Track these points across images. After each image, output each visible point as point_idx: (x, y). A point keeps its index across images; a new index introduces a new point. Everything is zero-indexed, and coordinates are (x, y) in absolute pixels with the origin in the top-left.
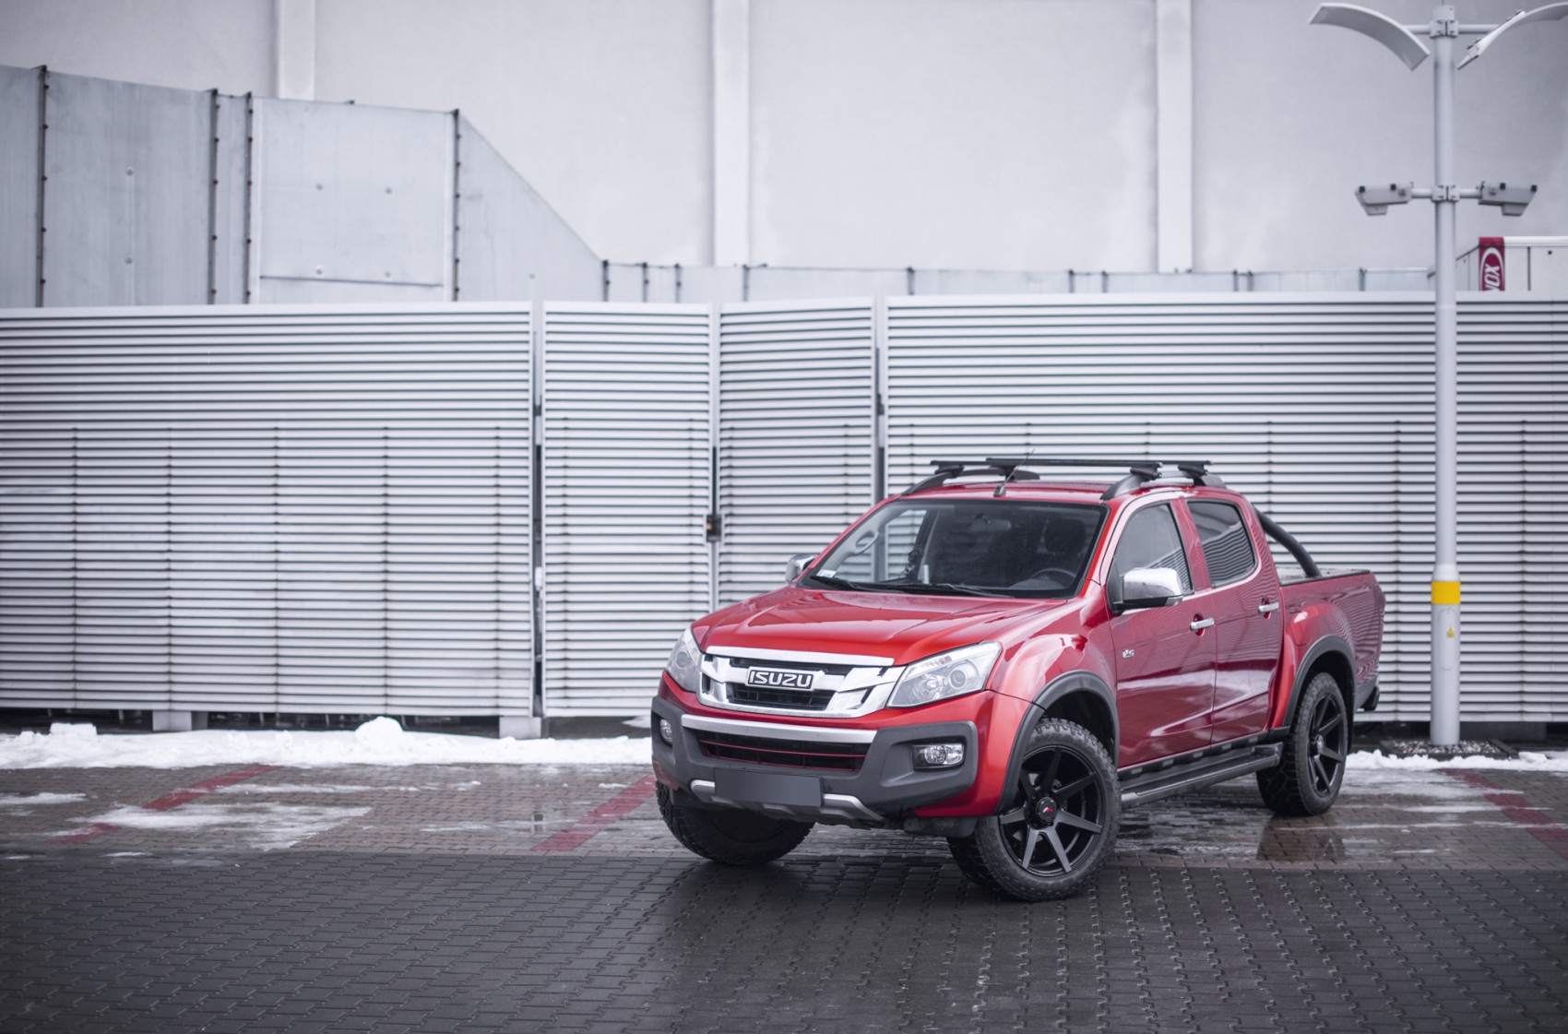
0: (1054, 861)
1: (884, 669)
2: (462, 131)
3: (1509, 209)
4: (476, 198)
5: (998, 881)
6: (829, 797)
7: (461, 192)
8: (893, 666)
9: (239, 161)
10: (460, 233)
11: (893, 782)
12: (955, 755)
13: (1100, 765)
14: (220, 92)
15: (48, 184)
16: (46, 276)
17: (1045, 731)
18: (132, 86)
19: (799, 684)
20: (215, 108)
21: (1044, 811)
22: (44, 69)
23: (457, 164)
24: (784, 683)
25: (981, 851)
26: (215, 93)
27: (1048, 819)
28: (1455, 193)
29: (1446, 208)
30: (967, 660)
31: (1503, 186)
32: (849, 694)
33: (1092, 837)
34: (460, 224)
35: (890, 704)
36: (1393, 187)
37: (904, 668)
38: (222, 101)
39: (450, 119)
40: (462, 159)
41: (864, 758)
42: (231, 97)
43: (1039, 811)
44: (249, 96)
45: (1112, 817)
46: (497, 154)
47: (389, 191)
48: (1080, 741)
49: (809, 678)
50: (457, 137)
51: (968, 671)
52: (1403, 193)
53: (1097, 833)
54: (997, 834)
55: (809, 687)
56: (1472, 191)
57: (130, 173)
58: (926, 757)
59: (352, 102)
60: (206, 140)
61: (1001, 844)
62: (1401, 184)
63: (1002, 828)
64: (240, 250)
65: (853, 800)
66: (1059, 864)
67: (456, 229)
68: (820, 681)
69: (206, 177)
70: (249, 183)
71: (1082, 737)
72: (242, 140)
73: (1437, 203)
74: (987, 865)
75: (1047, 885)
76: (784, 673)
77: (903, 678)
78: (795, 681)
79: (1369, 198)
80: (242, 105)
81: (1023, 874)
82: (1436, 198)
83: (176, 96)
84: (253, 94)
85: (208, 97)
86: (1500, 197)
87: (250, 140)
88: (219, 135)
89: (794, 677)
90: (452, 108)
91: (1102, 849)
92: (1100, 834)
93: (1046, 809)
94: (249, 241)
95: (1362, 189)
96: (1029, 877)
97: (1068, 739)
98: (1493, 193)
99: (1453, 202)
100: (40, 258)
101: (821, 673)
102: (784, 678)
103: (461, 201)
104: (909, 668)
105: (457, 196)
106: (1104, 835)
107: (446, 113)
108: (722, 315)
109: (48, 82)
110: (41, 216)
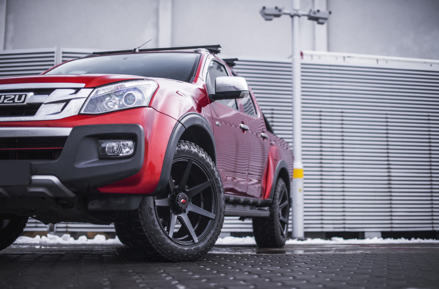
0: (187, 236)
1: (78, 90)
3: (321, 21)
5: (153, 245)
6: (35, 177)
8: (84, 88)
11: (82, 165)
12: (128, 150)
13: (214, 175)
17: (183, 147)
19: (16, 100)
21: (181, 201)
24: (5, 101)
25: (142, 223)
27: (183, 206)
28: (300, 13)
29: (296, 18)
30: (135, 88)
31: (318, 11)
32: (52, 105)
33: (210, 221)
35: (82, 112)
36: (276, 8)
37: (92, 89)
41: (62, 149)
43: (178, 201)
45: (221, 210)
48: (203, 157)
49: (23, 97)
51: (137, 95)
52: (280, 11)
53: (212, 219)
54: (153, 212)
55: (24, 102)
56: (306, 13)
58: (107, 149)
61: (156, 220)
62: (280, 7)
63: (156, 208)
65: (55, 179)
66: (190, 238)
68: (31, 98)
71: (204, 155)
73: (292, 16)
74: (146, 234)
75: (184, 250)
76: (5, 95)
77: (92, 95)
78: (13, 99)
79: (267, 12)
81: (169, 241)
82: (292, 14)
86: (318, 15)
89: (13, 97)
91: (216, 230)
92: (215, 220)
93: (183, 200)
95: (264, 8)
96: (173, 244)
97: (196, 155)
98: (315, 13)
99: (299, 16)
101: (32, 94)
102: (5, 98)
104: (96, 90)
106: (217, 221)
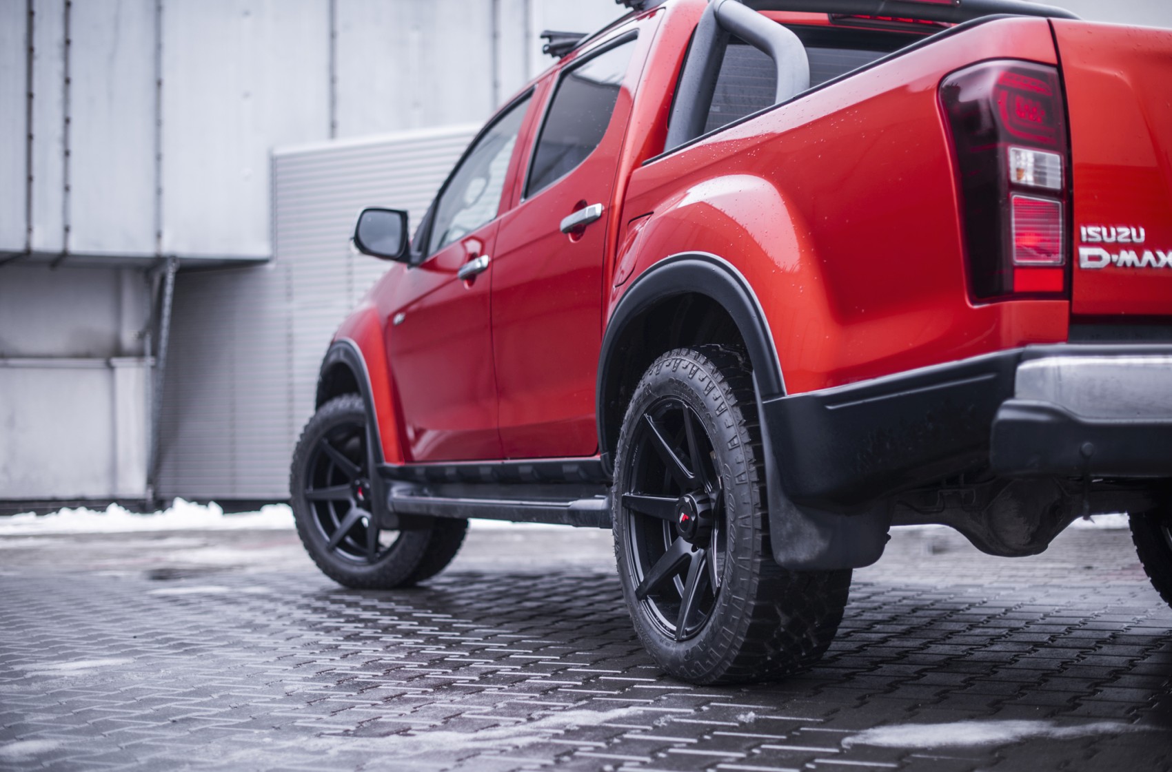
9: (519, 16)
15: (338, 38)
57: (415, 28)
69: (489, 31)
70: (529, 34)
100: (333, 104)
110: (332, 67)
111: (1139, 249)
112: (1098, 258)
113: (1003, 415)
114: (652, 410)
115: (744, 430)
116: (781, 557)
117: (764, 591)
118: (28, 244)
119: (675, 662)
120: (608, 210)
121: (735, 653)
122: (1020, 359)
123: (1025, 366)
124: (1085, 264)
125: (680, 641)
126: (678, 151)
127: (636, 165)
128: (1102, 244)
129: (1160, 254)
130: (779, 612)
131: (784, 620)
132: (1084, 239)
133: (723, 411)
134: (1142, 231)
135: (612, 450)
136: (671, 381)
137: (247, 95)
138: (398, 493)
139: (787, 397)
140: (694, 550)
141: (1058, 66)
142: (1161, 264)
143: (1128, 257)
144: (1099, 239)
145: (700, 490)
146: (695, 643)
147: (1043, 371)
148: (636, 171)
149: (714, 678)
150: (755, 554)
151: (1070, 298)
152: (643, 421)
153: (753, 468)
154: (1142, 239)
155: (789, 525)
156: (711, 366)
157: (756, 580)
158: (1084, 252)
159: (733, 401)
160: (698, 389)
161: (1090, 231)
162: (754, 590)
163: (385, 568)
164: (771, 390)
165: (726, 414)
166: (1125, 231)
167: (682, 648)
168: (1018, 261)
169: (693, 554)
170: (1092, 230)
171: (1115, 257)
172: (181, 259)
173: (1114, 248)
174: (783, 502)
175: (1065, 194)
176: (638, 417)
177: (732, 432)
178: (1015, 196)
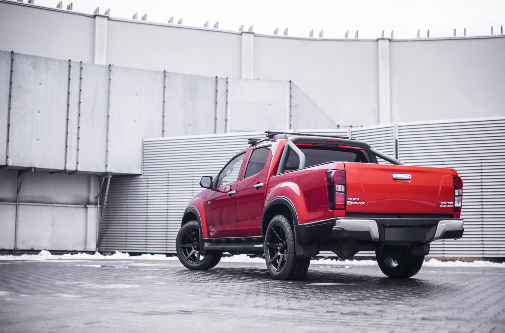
2: (292, 86)
4: (296, 106)
7: (292, 105)
9: (224, 97)
10: (292, 117)
14: (218, 77)
15: (166, 103)
16: (165, 130)
18: (191, 76)
20: (217, 81)
22: (165, 71)
23: (291, 96)
26: (217, 77)
34: (292, 114)
38: (219, 80)
39: (288, 83)
40: (292, 95)
42: (222, 78)
44: (227, 78)
46: (304, 93)
47: (269, 105)
50: (291, 88)
57: (190, 100)
59: (258, 79)
60: (214, 91)
64: (224, 123)
67: (291, 116)
69: (214, 102)
70: (227, 103)
72: (225, 91)
80: (225, 81)
83: (205, 78)
84: (228, 77)
85: (214, 79)
87: (227, 90)
88: (218, 89)
90: (289, 80)
94: (227, 120)
100: (163, 124)
103: (292, 108)
105: (291, 106)
107: (287, 81)
108: (351, 132)
109: (166, 74)
110: (163, 113)
111: (358, 202)
112: (351, 203)
113: (334, 229)
114: (273, 227)
115: (291, 231)
116: (297, 254)
117: (294, 261)
118: (65, 167)
119: (277, 276)
120: (264, 185)
121: (288, 273)
122: (336, 219)
123: (337, 221)
124: (348, 204)
125: (278, 271)
126: (279, 175)
127: (271, 175)
128: (351, 201)
129: (362, 202)
130: (297, 265)
131: (298, 267)
132: (348, 200)
133: (287, 227)
134: (359, 199)
135: (264, 234)
136: (277, 221)
137: (136, 121)
138: (207, 245)
139: (299, 225)
140: (281, 254)
141: (345, 171)
142: (362, 204)
143: (356, 203)
144: (351, 200)
145: (282, 242)
146: (281, 271)
147: (340, 221)
148: (271, 177)
149: (284, 278)
150: (293, 254)
151: (345, 209)
152: (272, 229)
153: (293, 238)
154: (358, 200)
155: (299, 248)
156: (285, 218)
157: (293, 259)
158: (348, 202)
159: (289, 225)
160: (283, 223)
161: (349, 199)
162: (292, 261)
163: (201, 264)
164: (296, 224)
165: (288, 228)
166: (356, 199)
167: (278, 273)
168: (336, 203)
169: (281, 255)
170: (349, 198)
171: (353, 203)
172: (113, 173)
173: (354, 201)
174: (298, 244)
175: (345, 192)
176: (271, 228)
177: (289, 231)
178: (336, 193)
